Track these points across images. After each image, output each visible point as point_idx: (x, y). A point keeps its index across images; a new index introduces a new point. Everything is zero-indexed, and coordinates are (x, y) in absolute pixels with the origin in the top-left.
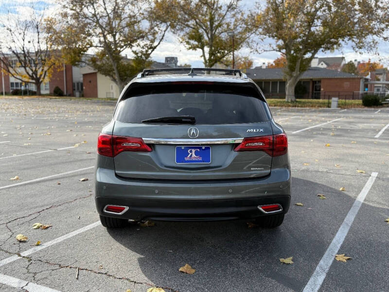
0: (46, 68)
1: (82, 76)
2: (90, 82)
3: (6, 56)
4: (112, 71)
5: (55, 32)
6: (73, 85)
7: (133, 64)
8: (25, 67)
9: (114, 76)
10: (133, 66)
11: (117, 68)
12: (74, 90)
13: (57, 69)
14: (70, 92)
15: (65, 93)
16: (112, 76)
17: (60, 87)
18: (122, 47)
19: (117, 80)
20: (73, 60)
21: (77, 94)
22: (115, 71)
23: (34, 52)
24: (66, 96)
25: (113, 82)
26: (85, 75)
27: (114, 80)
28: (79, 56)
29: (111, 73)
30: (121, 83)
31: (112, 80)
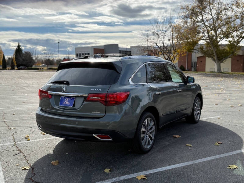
0: (175, 55)
1: (197, 58)
2: (201, 62)
3: (155, 49)
4: (212, 54)
5: (181, 33)
6: (191, 64)
7: (227, 48)
8: (164, 55)
9: (214, 57)
10: (227, 50)
11: (216, 52)
12: (192, 67)
13: (182, 55)
14: (189, 68)
15: (186, 69)
16: (213, 58)
17: (184, 66)
18: (221, 38)
19: (216, 60)
20: (189, 48)
21: (193, 69)
22: (215, 54)
23: (170, 45)
24: (186, 71)
25: (213, 61)
26: (198, 58)
27: (214, 60)
28: (193, 46)
29: (212, 56)
30: (218, 62)
31: (213, 60)
